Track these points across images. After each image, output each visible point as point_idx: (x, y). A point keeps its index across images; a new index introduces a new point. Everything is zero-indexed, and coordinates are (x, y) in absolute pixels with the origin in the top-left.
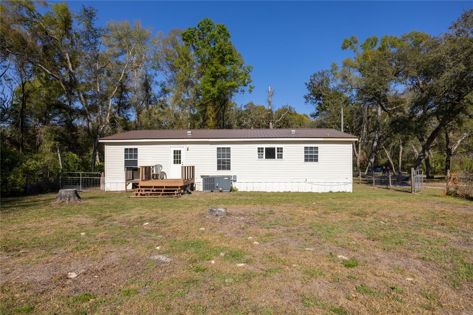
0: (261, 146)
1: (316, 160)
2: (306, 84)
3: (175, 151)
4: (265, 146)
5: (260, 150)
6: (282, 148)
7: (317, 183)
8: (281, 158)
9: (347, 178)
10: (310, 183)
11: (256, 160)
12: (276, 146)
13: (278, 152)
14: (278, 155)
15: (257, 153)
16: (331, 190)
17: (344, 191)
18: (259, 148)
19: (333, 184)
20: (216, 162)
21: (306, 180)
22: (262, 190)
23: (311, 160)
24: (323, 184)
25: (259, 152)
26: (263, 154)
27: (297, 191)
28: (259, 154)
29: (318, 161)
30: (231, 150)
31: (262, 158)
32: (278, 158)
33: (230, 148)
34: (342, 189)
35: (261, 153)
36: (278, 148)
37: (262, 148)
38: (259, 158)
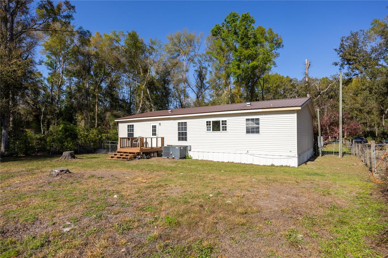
0: (208, 120)
1: (258, 132)
2: (335, 50)
3: (153, 126)
4: (212, 120)
5: (208, 123)
6: (226, 121)
7: (258, 156)
8: (226, 130)
9: (291, 152)
10: (252, 155)
11: (205, 132)
12: (221, 119)
13: (223, 124)
14: (223, 127)
15: (206, 126)
16: (273, 164)
17: (288, 165)
18: (207, 122)
19: (275, 157)
20: (177, 134)
21: (248, 152)
22: (210, 159)
23: (253, 132)
24: (265, 156)
25: (207, 125)
26: (210, 127)
27: (240, 162)
28: (207, 127)
29: (259, 133)
30: (187, 124)
31: (210, 130)
32: (223, 130)
33: (186, 122)
34: (284, 163)
35: (209, 126)
36: (223, 121)
37: (210, 122)
38: (208, 130)
